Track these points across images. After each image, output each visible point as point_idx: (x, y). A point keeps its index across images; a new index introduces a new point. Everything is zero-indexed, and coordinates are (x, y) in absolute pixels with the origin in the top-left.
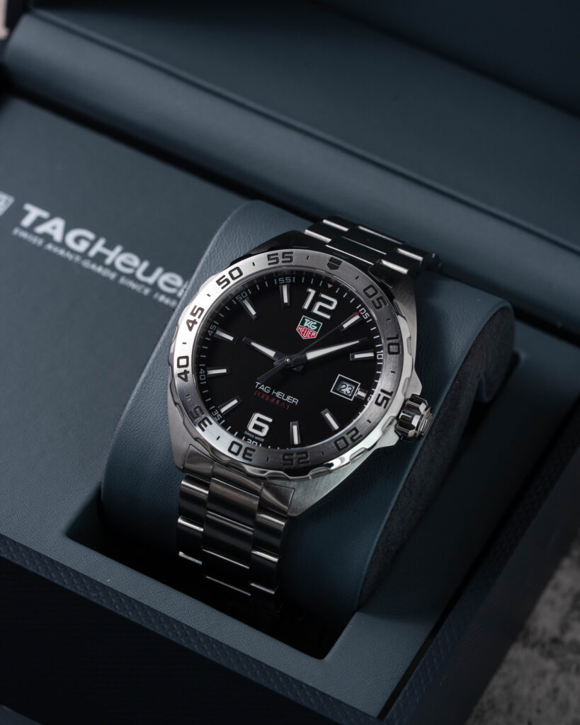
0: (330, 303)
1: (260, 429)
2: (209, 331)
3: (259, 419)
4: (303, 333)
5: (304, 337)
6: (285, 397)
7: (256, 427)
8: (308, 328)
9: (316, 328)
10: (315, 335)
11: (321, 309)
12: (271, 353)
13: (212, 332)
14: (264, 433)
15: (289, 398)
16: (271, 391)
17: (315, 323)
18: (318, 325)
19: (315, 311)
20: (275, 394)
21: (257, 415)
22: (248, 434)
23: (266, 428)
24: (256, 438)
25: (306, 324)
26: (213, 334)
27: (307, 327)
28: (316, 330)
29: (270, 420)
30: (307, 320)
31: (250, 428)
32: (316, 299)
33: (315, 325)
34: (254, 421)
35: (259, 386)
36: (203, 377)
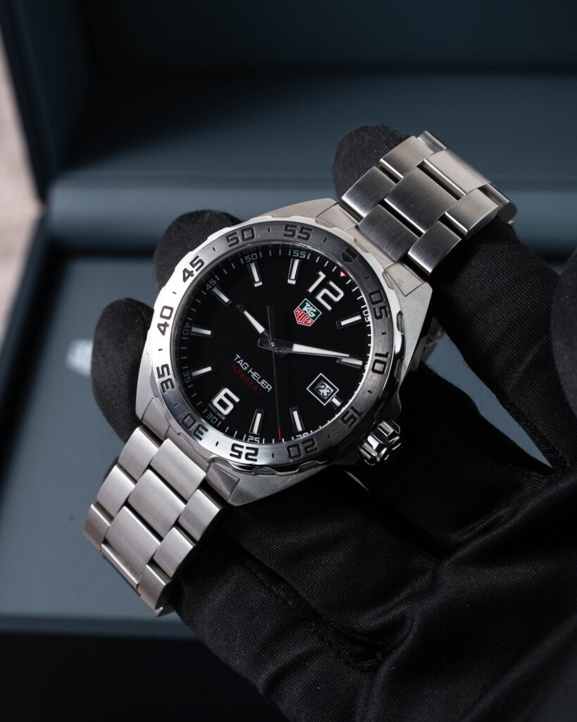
0: (336, 294)
1: (225, 406)
2: (208, 285)
3: (226, 396)
4: (300, 317)
5: (299, 322)
6: (260, 380)
7: (221, 402)
8: (306, 314)
9: (314, 315)
10: (310, 323)
11: (325, 297)
12: (260, 329)
13: (210, 287)
14: (226, 412)
15: (263, 382)
16: (249, 369)
17: (315, 311)
18: (317, 313)
19: (319, 297)
20: (251, 374)
21: (226, 391)
22: (211, 407)
23: (231, 407)
24: (218, 414)
25: (305, 309)
26: (210, 289)
27: (305, 312)
28: (313, 318)
29: (237, 400)
30: (308, 305)
31: (215, 402)
32: (324, 285)
33: (314, 313)
34: (221, 396)
35: (238, 359)
36: (186, 332)
